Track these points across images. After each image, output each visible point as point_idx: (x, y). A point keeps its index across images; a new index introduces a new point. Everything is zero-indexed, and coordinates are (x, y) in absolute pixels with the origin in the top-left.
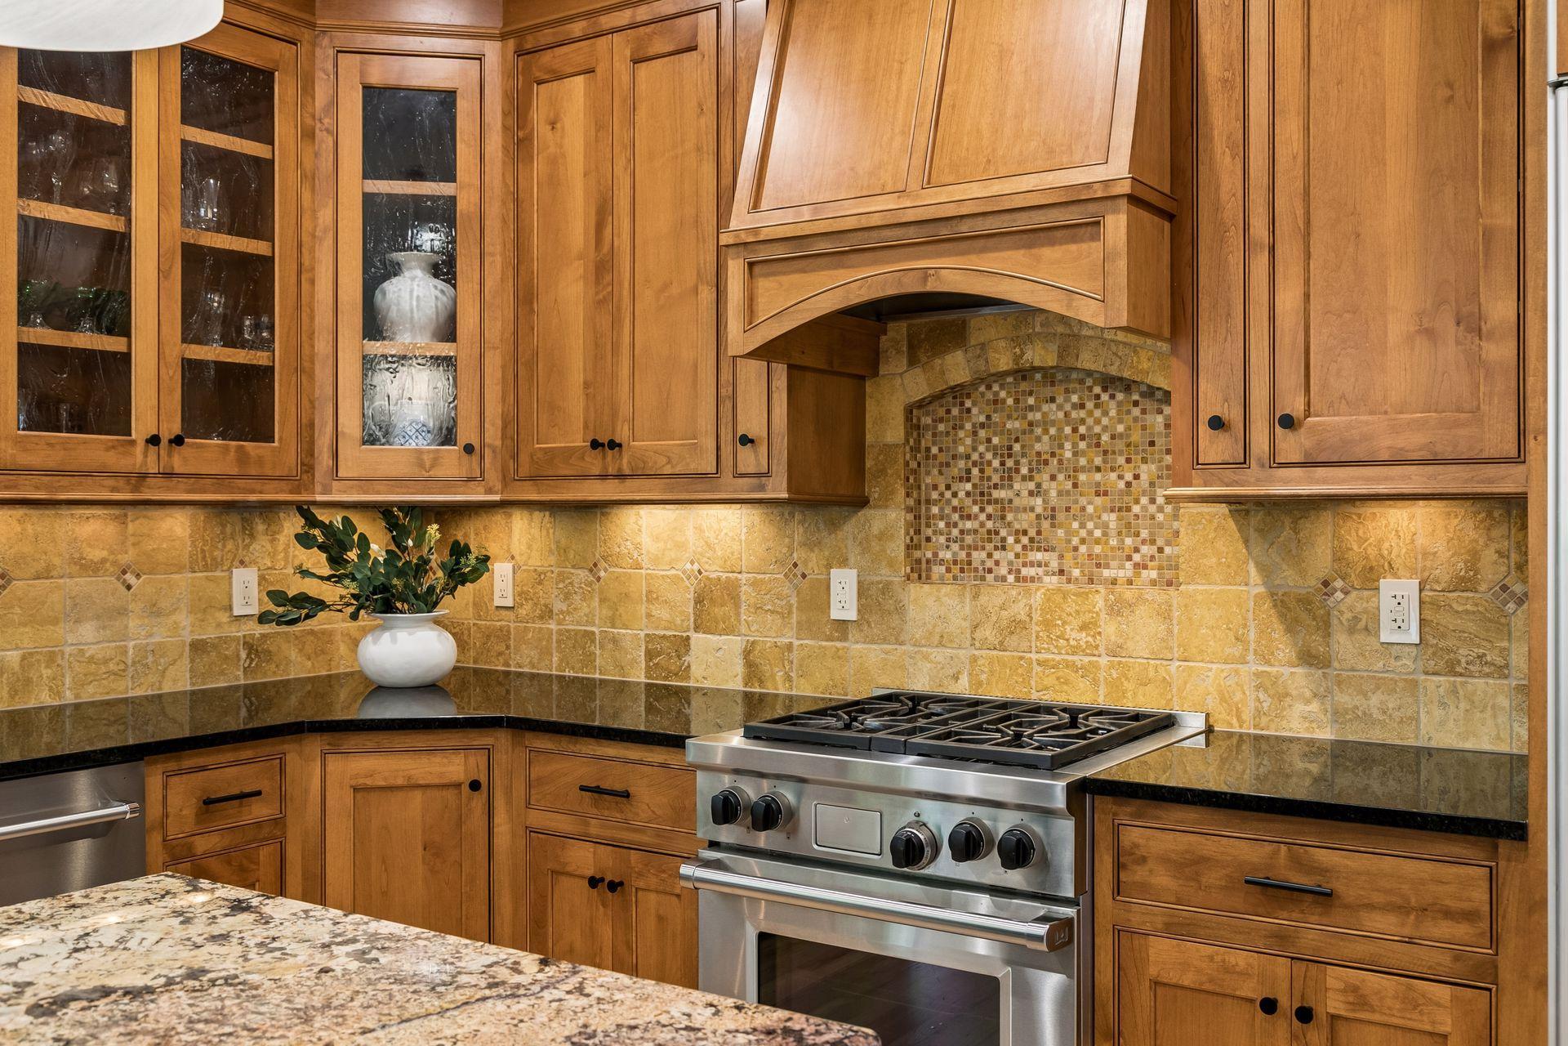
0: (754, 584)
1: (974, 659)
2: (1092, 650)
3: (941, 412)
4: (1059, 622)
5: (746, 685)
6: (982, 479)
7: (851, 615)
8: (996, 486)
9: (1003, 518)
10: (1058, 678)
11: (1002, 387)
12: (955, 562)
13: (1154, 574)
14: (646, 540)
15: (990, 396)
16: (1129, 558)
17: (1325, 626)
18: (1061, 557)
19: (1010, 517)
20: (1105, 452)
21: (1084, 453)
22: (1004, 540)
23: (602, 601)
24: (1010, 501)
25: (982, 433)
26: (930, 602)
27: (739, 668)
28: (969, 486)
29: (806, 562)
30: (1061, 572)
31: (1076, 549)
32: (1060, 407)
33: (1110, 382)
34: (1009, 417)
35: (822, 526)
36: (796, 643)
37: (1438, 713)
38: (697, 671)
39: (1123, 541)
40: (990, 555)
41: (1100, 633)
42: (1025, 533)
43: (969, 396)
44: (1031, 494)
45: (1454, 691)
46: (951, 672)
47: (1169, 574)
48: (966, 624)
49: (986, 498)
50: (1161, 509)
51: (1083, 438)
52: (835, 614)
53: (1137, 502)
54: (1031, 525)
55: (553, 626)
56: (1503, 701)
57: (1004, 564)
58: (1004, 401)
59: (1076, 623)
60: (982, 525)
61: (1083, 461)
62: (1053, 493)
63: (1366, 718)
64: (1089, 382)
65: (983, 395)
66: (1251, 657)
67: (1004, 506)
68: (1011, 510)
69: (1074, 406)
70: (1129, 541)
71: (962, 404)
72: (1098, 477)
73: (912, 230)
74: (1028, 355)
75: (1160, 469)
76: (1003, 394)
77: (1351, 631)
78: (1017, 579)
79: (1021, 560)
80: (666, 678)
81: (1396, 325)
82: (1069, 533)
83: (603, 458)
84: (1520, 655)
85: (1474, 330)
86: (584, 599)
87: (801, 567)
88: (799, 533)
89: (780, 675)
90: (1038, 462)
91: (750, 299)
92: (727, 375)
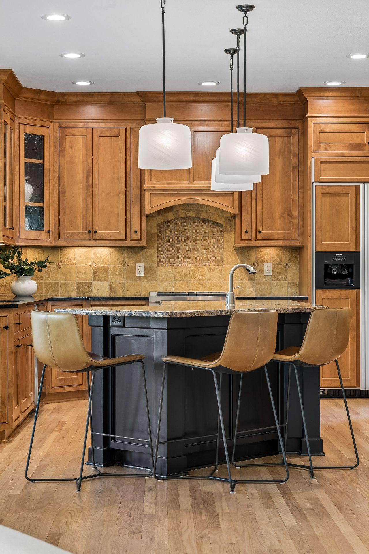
0: (113, 268)
2: (204, 280)
3: (162, 226)
4: (196, 274)
5: (110, 295)
6: (172, 242)
7: (142, 274)
8: (176, 244)
9: (178, 251)
10: (196, 287)
11: (178, 220)
12: (165, 262)
13: (214, 263)
14: (77, 257)
15: (174, 222)
16: (209, 260)
18: (193, 260)
19: (180, 251)
20: (203, 236)
21: (198, 236)
22: (178, 256)
23: (61, 274)
24: (180, 247)
25: (173, 231)
26: (164, 271)
27: (108, 289)
28: (169, 244)
29: (128, 262)
30: (193, 263)
31: (196, 258)
32: (192, 226)
33: (205, 221)
34: (180, 228)
35: (133, 253)
36: (126, 282)
37: (275, 288)
38: (94, 291)
39: (207, 256)
40: (175, 260)
41: (206, 276)
42: (184, 254)
43: (169, 222)
44: (185, 245)
45: (278, 284)
46: (169, 287)
47: (218, 263)
48: (173, 276)
49: (173, 246)
50: (216, 249)
51: (198, 233)
52: (138, 275)
53: (211, 247)
54: (185, 253)
55: (43, 281)
56: (286, 285)
57: (178, 262)
58: (178, 224)
59: (200, 274)
61: (198, 238)
62: (191, 245)
63: (262, 290)
64: (199, 220)
65: (173, 222)
66: (239, 280)
67: (178, 248)
68: (180, 249)
69: (196, 226)
70: (209, 256)
71: (167, 224)
72: (201, 242)
73: (192, 191)
74: (189, 214)
75: (216, 240)
76: (178, 222)
77: (259, 273)
78: (182, 265)
79: (182, 261)
80: (84, 294)
81: (278, 215)
82: (195, 254)
83: (90, 235)
84: (289, 276)
85: (291, 217)
86: (54, 273)
87: (127, 263)
88: (126, 255)
89: (121, 291)
90: (187, 238)
91: (151, 201)
92: (128, 216)
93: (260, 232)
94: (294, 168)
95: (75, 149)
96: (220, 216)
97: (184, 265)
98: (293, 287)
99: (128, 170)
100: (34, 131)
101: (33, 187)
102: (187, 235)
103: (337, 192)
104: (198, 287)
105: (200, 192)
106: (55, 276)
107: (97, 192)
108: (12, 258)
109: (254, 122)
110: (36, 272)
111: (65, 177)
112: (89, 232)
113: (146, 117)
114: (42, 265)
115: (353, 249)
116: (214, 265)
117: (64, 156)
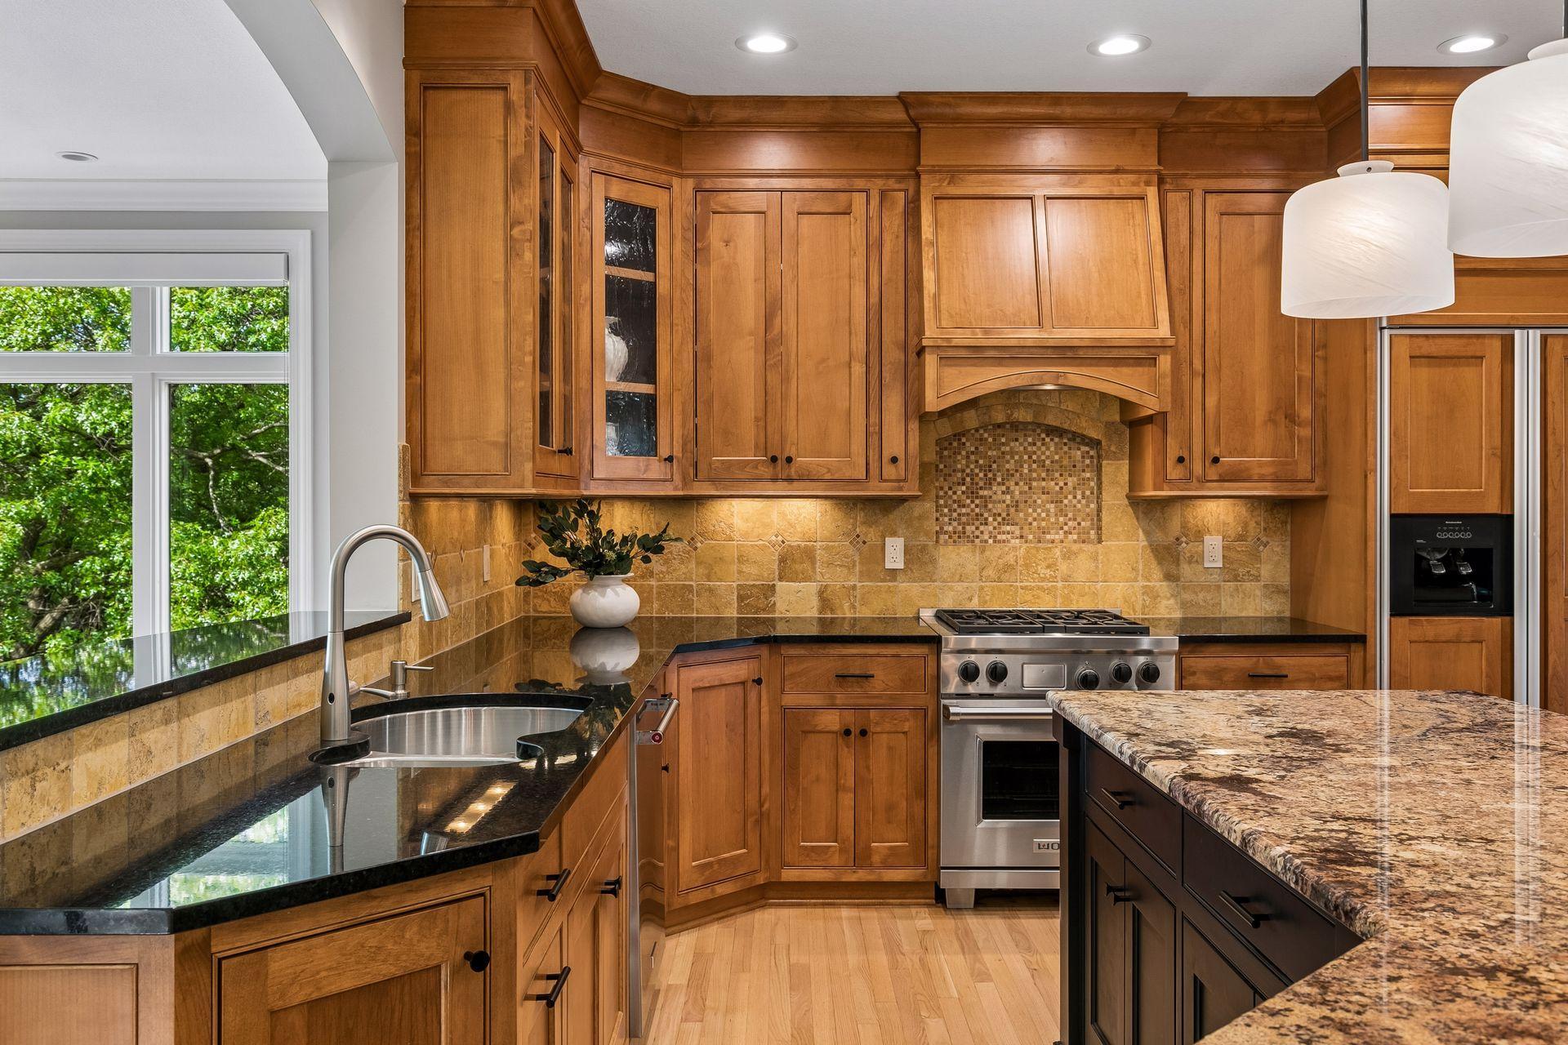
0: (827, 548)
1: (982, 588)
2: (1054, 579)
3: (946, 444)
4: (1034, 565)
5: (820, 613)
6: (972, 484)
7: (900, 565)
8: (981, 488)
9: (986, 506)
10: (1033, 596)
11: (985, 431)
12: (955, 533)
13: (1075, 537)
14: (737, 522)
15: (977, 436)
16: (1062, 528)
17: (1177, 561)
18: (1022, 528)
19: (990, 506)
20: (1048, 470)
21: (1035, 471)
22: (986, 519)
23: (698, 563)
24: (991, 497)
25: (973, 457)
26: (953, 556)
27: (815, 602)
28: (964, 488)
29: (866, 534)
30: (1022, 537)
31: (1030, 524)
32: (1021, 444)
33: (1054, 431)
34: (990, 449)
35: (878, 512)
36: (859, 585)
37: (1229, 600)
38: (781, 607)
39: (1058, 519)
40: (977, 528)
41: (1057, 570)
42: (1000, 515)
43: (964, 435)
44: (1003, 493)
45: (1237, 590)
46: (967, 596)
47: (1083, 537)
48: (976, 568)
49: (975, 495)
50: (1079, 502)
51: (1034, 462)
52: (889, 565)
53: (1066, 498)
54: (1003, 511)
55: (653, 582)
56: (1258, 592)
57: (986, 533)
58: (986, 439)
59: (1044, 564)
60: (973, 510)
61: (1035, 475)
62: (1017, 493)
63: (1197, 605)
64: (1038, 431)
65: (973, 435)
66: (1140, 578)
67: (986, 501)
68: (991, 502)
69: (1030, 444)
70: (1061, 519)
71: (960, 440)
72: (1044, 483)
73: (1049, 351)
74: (1015, 415)
75: (1079, 480)
76: (986, 435)
77: (1190, 562)
78: (995, 542)
79: (997, 531)
80: (756, 613)
81: (1260, 416)
82: (1027, 515)
83: (774, 468)
85: (1293, 422)
86: (682, 563)
87: (862, 537)
88: (861, 516)
89: (846, 605)
90: (1008, 475)
91: (939, 379)
92: (874, 419)
93: (1216, 460)
95: (736, 247)
96: (1092, 419)
97: (999, 542)
98: (1275, 596)
99: (874, 300)
100: (631, 194)
101: (627, 344)
102: (1007, 466)
103: (1450, 354)
104: (1038, 598)
105: (1071, 353)
106: (683, 569)
107: (793, 356)
108: (574, 527)
109: (1199, 177)
110: (637, 562)
111: (712, 318)
112: (774, 459)
113: (922, 162)
114: (653, 546)
115: (1492, 507)
116: (1075, 542)
117: (709, 264)
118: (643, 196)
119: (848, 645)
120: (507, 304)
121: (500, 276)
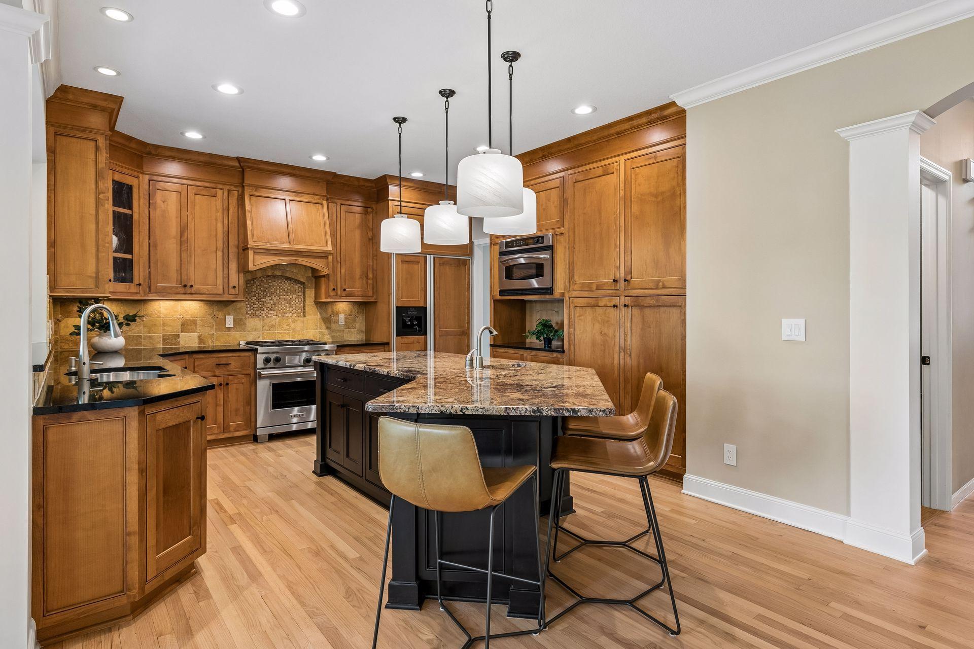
0: (202, 320)
1: (263, 333)
2: (288, 329)
3: (248, 282)
4: (282, 325)
5: (199, 343)
6: (258, 296)
7: (232, 326)
8: (262, 298)
10: (282, 335)
12: (252, 314)
13: (296, 315)
14: (162, 310)
15: (260, 279)
16: (291, 312)
17: (330, 323)
18: (277, 312)
19: (265, 304)
20: (286, 292)
21: (281, 292)
22: (264, 309)
23: (144, 327)
25: (259, 287)
26: (252, 322)
27: (197, 340)
28: (255, 298)
29: (218, 315)
30: (277, 315)
31: (280, 311)
32: (276, 283)
33: (288, 279)
34: (265, 284)
35: (223, 306)
36: (215, 333)
37: (347, 335)
38: (182, 342)
39: (289, 309)
40: (260, 312)
41: (290, 326)
42: (269, 308)
43: (255, 279)
44: (270, 300)
45: (349, 331)
46: (258, 336)
47: (299, 315)
48: (261, 326)
49: (259, 301)
50: (297, 303)
51: (281, 289)
52: (227, 326)
53: (292, 302)
54: (270, 306)
56: (355, 332)
57: (264, 314)
58: (265, 281)
59: (286, 324)
60: (259, 306)
61: (281, 294)
62: (275, 300)
63: (336, 337)
64: (283, 279)
66: (318, 328)
67: (264, 302)
69: (280, 283)
70: (291, 309)
71: (254, 281)
72: (285, 297)
73: (293, 252)
74: (276, 273)
75: (297, 296)
76: (264, 279)
77: (334, 323)
78: (267, 317)
79: (268, 313)
80: (171, 345)
81: (358, 276)
82: (279, 308)
83: (185, 289)
84: (357, 325)
85: (367, 278)
86: (137, 326)
88: (216, 308)
89: (210, 341)
90: (272, 294)
91: (254, 259)
92: (226, 272)
93: (345, 290)
94: (369, 239)
95: (167, 204)
96: (302, 275)
97: (269, 317)
98: (361, 333)
99: (226, 229)
100: (123, 179)
101: (118, 238)
102: (272, 290)
103: (411, 262)
105: (300, 254)
106: (137, 329)
107: (193, 247)
109: (339, 199)
111: (156, 230)
112: (185, 286)
113: (245, 182)
114: (131, 319)
115: (422, 305)
116: (296, 317)
117: (156, 209)
118: (128, 180)
119: (221, 353)
120: (97, 223)
121: (93, 212)
